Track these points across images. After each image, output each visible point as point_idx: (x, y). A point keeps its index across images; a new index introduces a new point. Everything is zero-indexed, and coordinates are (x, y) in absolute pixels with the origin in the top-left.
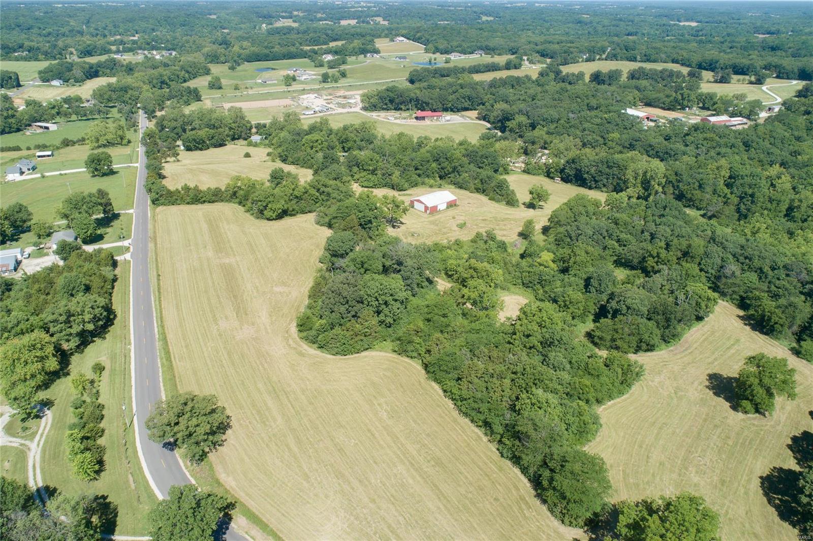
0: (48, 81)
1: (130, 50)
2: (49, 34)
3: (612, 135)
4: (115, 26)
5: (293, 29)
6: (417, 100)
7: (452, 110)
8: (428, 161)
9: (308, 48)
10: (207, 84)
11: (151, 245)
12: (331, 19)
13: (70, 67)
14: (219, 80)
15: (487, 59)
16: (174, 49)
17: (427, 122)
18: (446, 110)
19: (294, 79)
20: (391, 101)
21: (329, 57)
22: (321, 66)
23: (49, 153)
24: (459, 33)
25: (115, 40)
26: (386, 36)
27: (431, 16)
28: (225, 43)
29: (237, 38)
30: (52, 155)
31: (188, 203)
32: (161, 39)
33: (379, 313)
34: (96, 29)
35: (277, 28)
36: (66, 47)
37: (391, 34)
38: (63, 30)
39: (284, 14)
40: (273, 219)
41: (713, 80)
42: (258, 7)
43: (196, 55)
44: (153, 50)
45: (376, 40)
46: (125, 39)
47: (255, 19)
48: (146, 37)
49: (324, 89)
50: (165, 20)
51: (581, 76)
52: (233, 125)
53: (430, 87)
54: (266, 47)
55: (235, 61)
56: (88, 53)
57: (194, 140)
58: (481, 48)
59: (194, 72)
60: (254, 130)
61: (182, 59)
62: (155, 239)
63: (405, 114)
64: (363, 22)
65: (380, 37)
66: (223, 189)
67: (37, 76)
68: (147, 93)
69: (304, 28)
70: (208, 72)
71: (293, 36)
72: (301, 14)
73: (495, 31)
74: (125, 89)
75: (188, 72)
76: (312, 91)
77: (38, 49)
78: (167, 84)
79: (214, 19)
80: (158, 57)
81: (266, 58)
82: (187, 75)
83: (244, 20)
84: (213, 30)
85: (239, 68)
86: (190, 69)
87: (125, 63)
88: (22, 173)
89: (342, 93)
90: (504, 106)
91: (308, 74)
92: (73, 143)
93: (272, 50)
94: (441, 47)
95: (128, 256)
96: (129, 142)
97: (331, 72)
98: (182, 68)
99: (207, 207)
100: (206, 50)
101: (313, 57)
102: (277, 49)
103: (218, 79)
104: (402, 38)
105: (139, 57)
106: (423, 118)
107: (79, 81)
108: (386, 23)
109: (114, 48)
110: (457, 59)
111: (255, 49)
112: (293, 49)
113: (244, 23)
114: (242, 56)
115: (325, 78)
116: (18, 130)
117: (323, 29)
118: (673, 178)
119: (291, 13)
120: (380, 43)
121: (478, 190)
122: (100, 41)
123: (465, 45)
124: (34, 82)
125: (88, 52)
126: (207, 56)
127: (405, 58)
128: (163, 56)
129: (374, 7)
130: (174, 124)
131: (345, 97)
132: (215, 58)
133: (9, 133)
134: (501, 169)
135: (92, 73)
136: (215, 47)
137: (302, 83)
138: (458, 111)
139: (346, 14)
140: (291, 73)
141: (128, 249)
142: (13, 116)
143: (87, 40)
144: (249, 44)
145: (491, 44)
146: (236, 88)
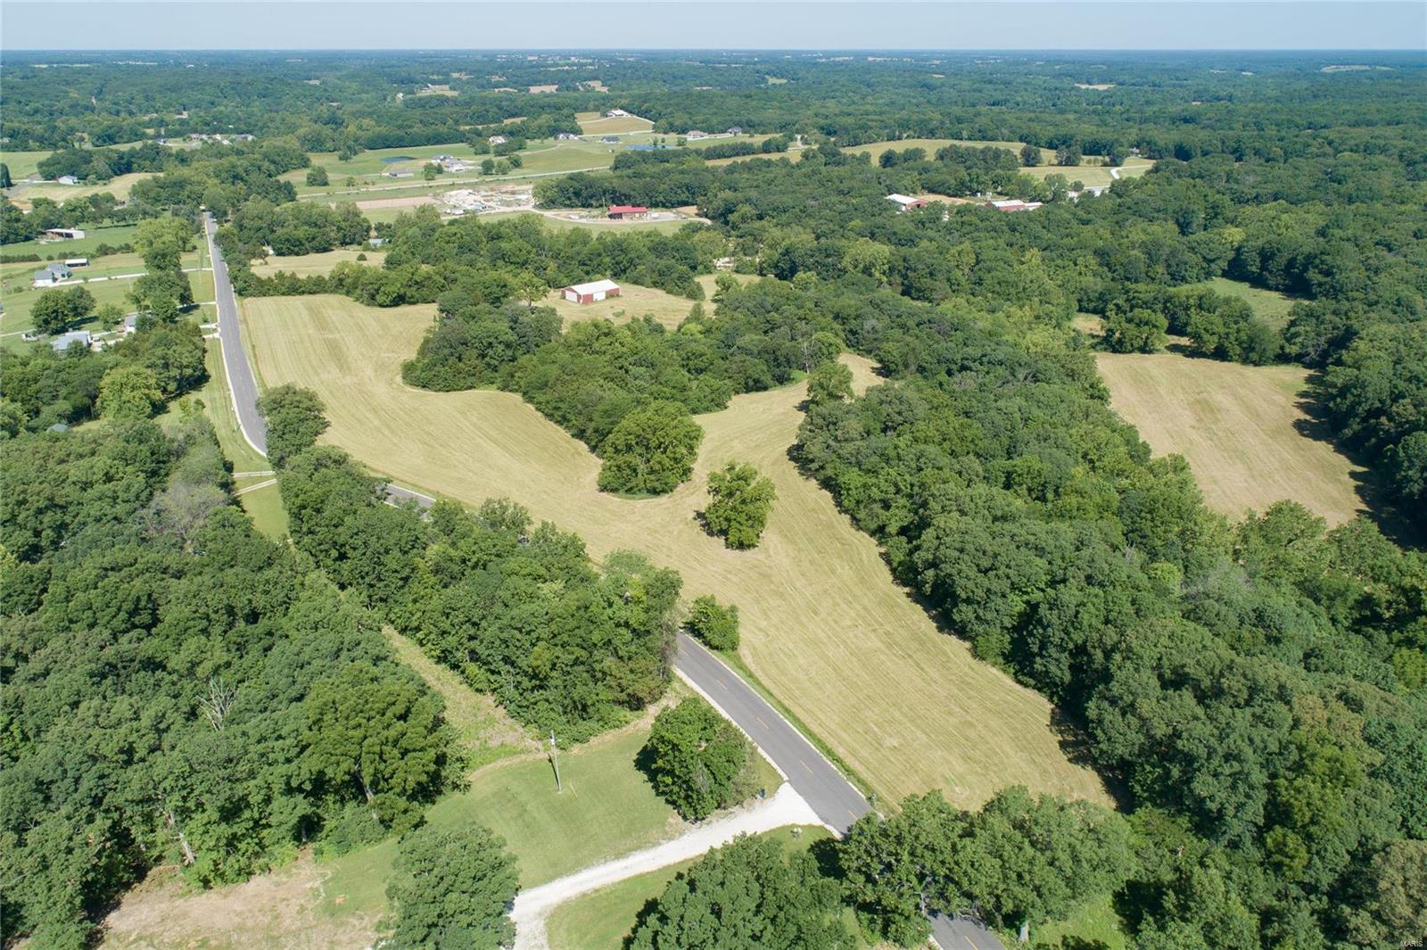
0: (53, 178)
1: (177, 134)
2: (36, 111)
3: (853, 223)
4: (147, 98)
5: (447, 99)
6: (614, 192)
7: (664, 206)
8: (599, 255)
9: (467, 128)
10: (305, 179)
11: (242, 327)
12: (515, 84)
13: (87, 158)
14: (324, 172)
15: (742, 138)
16: (250, 132)
17: (625, 220)
18: (655, 205)
19: (439, 170)
20: (577, 194)
21: (500, 140)
22: (486, 152)
23: (84, 261)
24: (711, 102)
25: (151, 120)
26: (596, 109)
27: (682, 78)
28: (335, 122)
29: (353, 114)
30: (88, 263)
31: (283, 294)
32: (227, 116)
33: (484, 356)
34: (115, 104)
35: (420, 99)
36: (72, 130)
37: (603, 106)
38: (59, 105)
39: (435, 77)
40: (387, 306)
41: (1056, 162)
42: (392, 66)
43: (288, 138)
44: (215, 133)
45: (577, 115)
46: (167, 118)
47: (386, 86)
48: (202, 114)
49: (482, 183)
50: (233, 89)
51: (866, 158)
52: (343, 224)
53: (637, 175)
54: (400, 127)
55: (349, 148)
56: (109, 138)
57: (288, 240)
58: (739, 124)
59: (283, 162)
60: (373, 233)
61: (265, 144)
62: (245, 321)
63: (595, 212)
64: (568, 89)
65: (586, 110)
66: (327, 278)
67: (36, 170)
68: (214, 188)
69: (466, 97)
70: (305, 163)
71: (446, 110)
72: (465, 77)
73: (770, 99)
74: (180, 184)
75: (273, 162)
76: (465, 185)
77: (26, 133)
78: (242, 179)
79: (315, 86)
80: (226, 142)
81: (399, 143)
82: (272, 167)
83: (366, 88)
84: (313, 103)
85: (355, 158)
86: (277, 158)
87: (174, 151)
88: (55, 280)
89: (510, 187)
90: (728, 194)
91: (462, 162)
92: (114, 251)
93: (409, 131)
94: (677, 123)
95: (216, 335)
96: (195, 248)
97: (495, 160)
98: (266, 156)
99: (306, 298)
100: (301, 132)
101: (475, 141)
102: (417, 129)
103: (322, 171)
104: (620, 112)
105: (195, 143)
106: (619, 216)
107: (104, 178)
108: (605, 90)
109: (151, 131)
110: (695, 139)
111: (383, 130)
112: (443, 129)
113: (367, 92)
114: (361, 141)
115: (487, 168)
116: (27, 239)
117: (496, 99)
118: (901, 265)
119: (447, 74)
120: (583, 120)
121: (655, 284)
122: (126, 121)
123: (714, 121)
124: (32, 179)
125: (108, 136)
126: (304, 140)
127: (615, 139)
128: (232, 141)
129: (591, 64)
130: (259, 223)
131: (513, 193)
132: (317, 144)
133: (15, 242)
134: (700, 268)
135: (123, 166)
136: (317, 127)
137: (451, 175)
138: (673, 206)
139: (540, 77)
140: (435, 162)
141: (215, 330)
142: (18, 220)
143: (106, 121)
144: (373, 123)
145: (755, 118)
146: (350, 183)
